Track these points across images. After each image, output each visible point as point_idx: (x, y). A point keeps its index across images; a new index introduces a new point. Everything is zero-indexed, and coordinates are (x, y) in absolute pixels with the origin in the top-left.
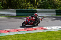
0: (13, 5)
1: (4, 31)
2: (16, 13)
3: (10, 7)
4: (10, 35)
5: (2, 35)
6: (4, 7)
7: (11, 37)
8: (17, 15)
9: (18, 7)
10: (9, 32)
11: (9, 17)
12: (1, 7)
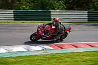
0: (83, 3)
1: (68, 45)
2: (88, 16)
3: (77, 7)
4: (78, 52)
5: (65, 52)
6: (68, 7)
7: (79, 56)
8: (88, 20)
9: (90, 6)
10: (77, 47)
11: (75, 22)
12: (64, 7)
